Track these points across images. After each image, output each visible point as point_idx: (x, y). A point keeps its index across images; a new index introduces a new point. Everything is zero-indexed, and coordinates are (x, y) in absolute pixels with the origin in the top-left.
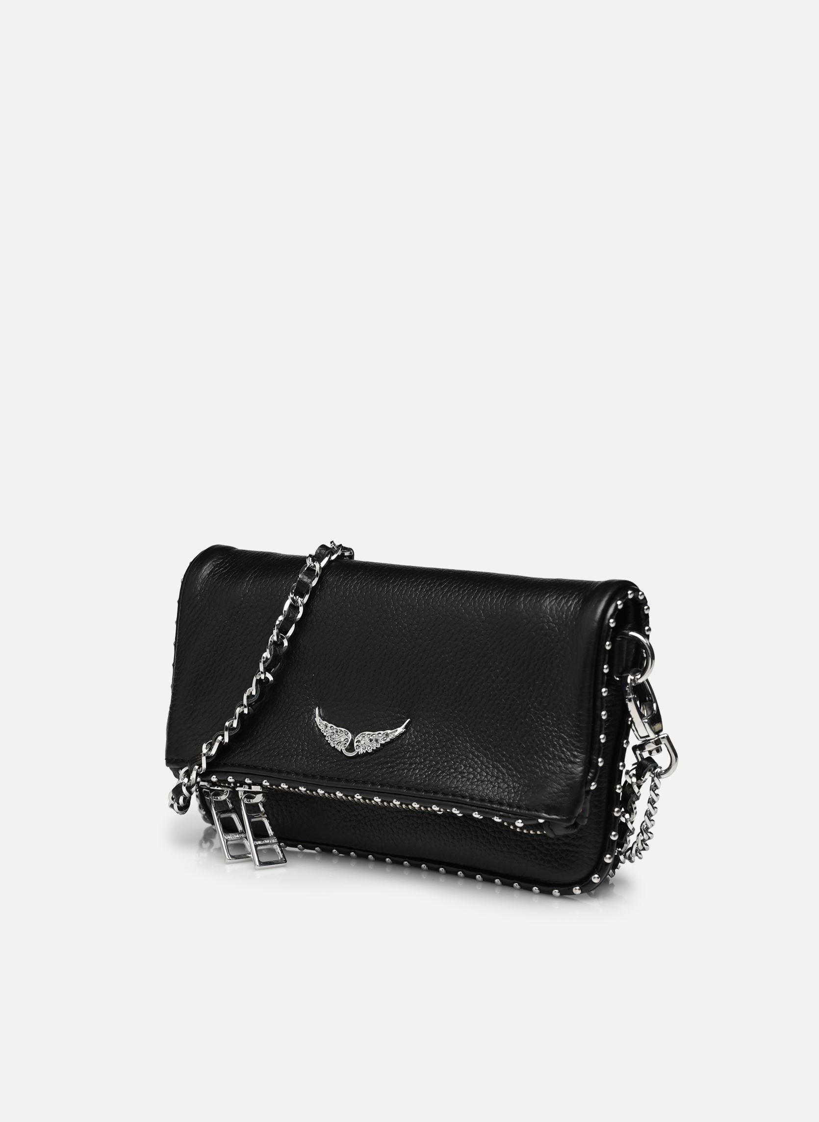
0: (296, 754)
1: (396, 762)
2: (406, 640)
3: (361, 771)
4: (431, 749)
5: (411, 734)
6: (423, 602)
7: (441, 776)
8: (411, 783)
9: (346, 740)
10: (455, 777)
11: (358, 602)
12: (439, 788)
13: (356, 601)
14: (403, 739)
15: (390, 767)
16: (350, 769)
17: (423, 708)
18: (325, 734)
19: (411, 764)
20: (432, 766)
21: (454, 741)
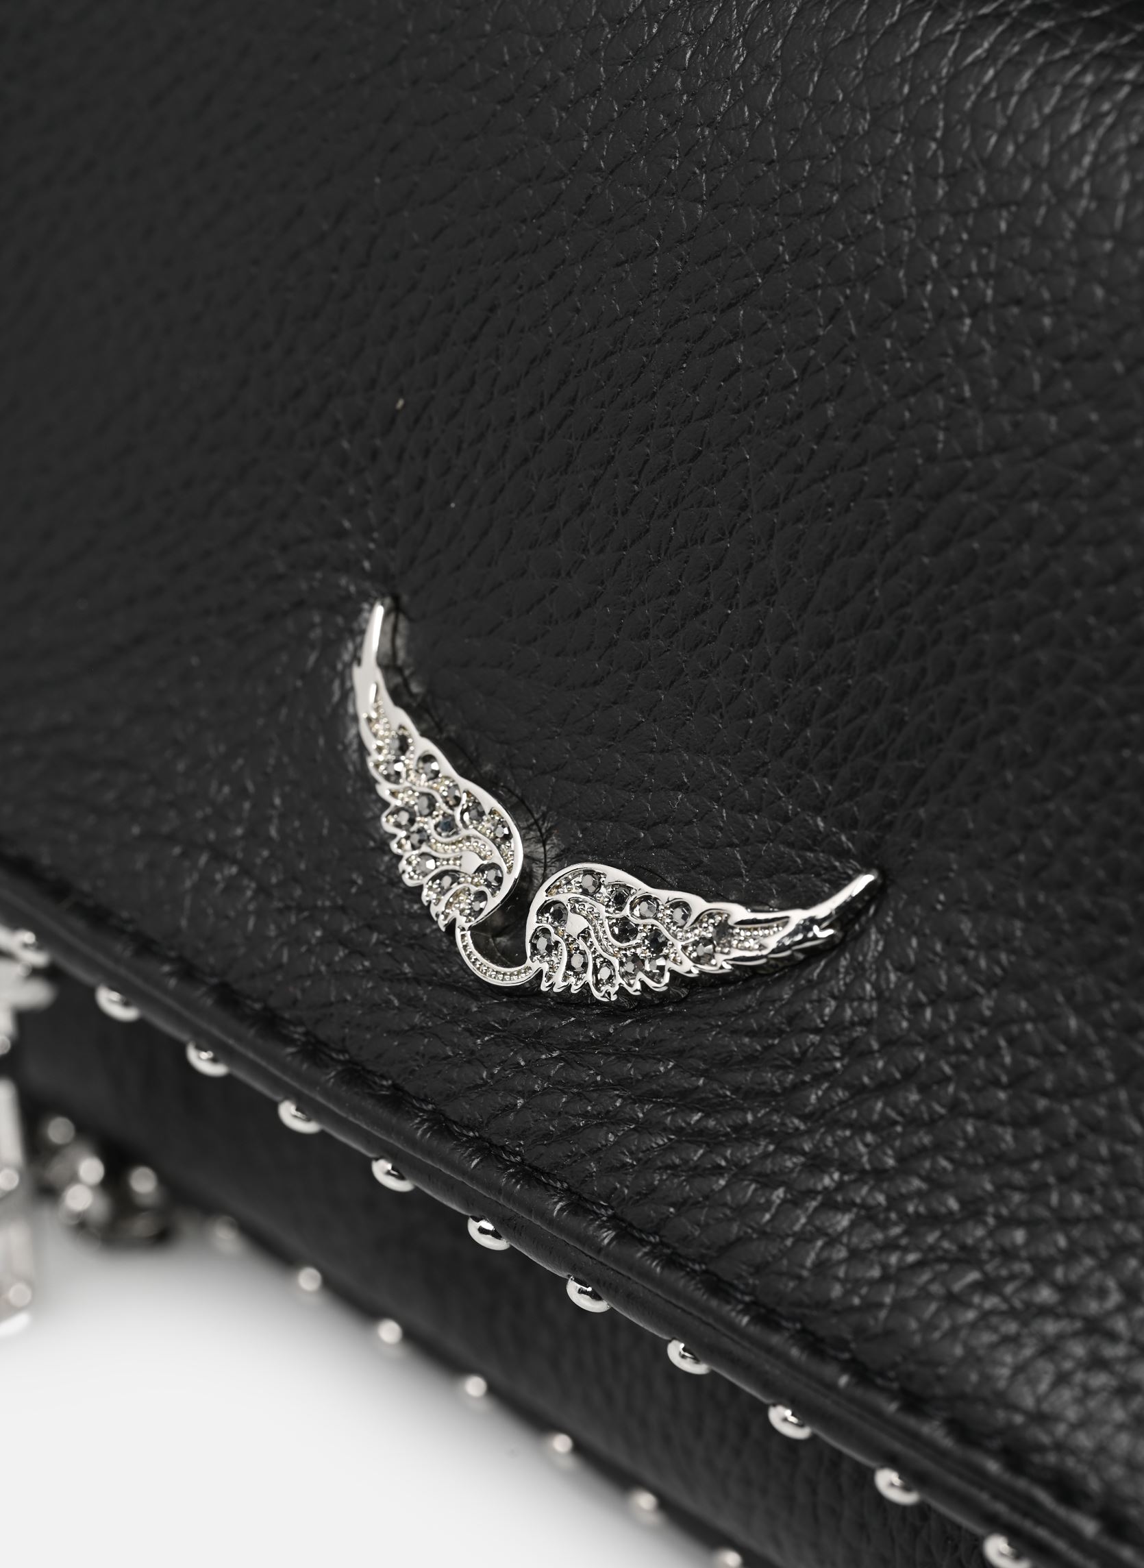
0: (210, 846)
1: (736, 1118)
2: (967, 392)
3: (530, 1094)
4: (955, 1107)
5: (858, 970)
6: (1125, 185)
7: (969, 1305)
8: (791, 1284)
9: (491, 875)
10: (1050, 1349)
11: (740, 53)
12: (940, 1378)
13: (731, 45)
14: (811, 984)
15: (699, 1136)
16: (473, 1058)
17: (967, 835)
18: (384, 789)
19: (817, 1163)
20: (934, 1219)
21: (1101, 1112)
